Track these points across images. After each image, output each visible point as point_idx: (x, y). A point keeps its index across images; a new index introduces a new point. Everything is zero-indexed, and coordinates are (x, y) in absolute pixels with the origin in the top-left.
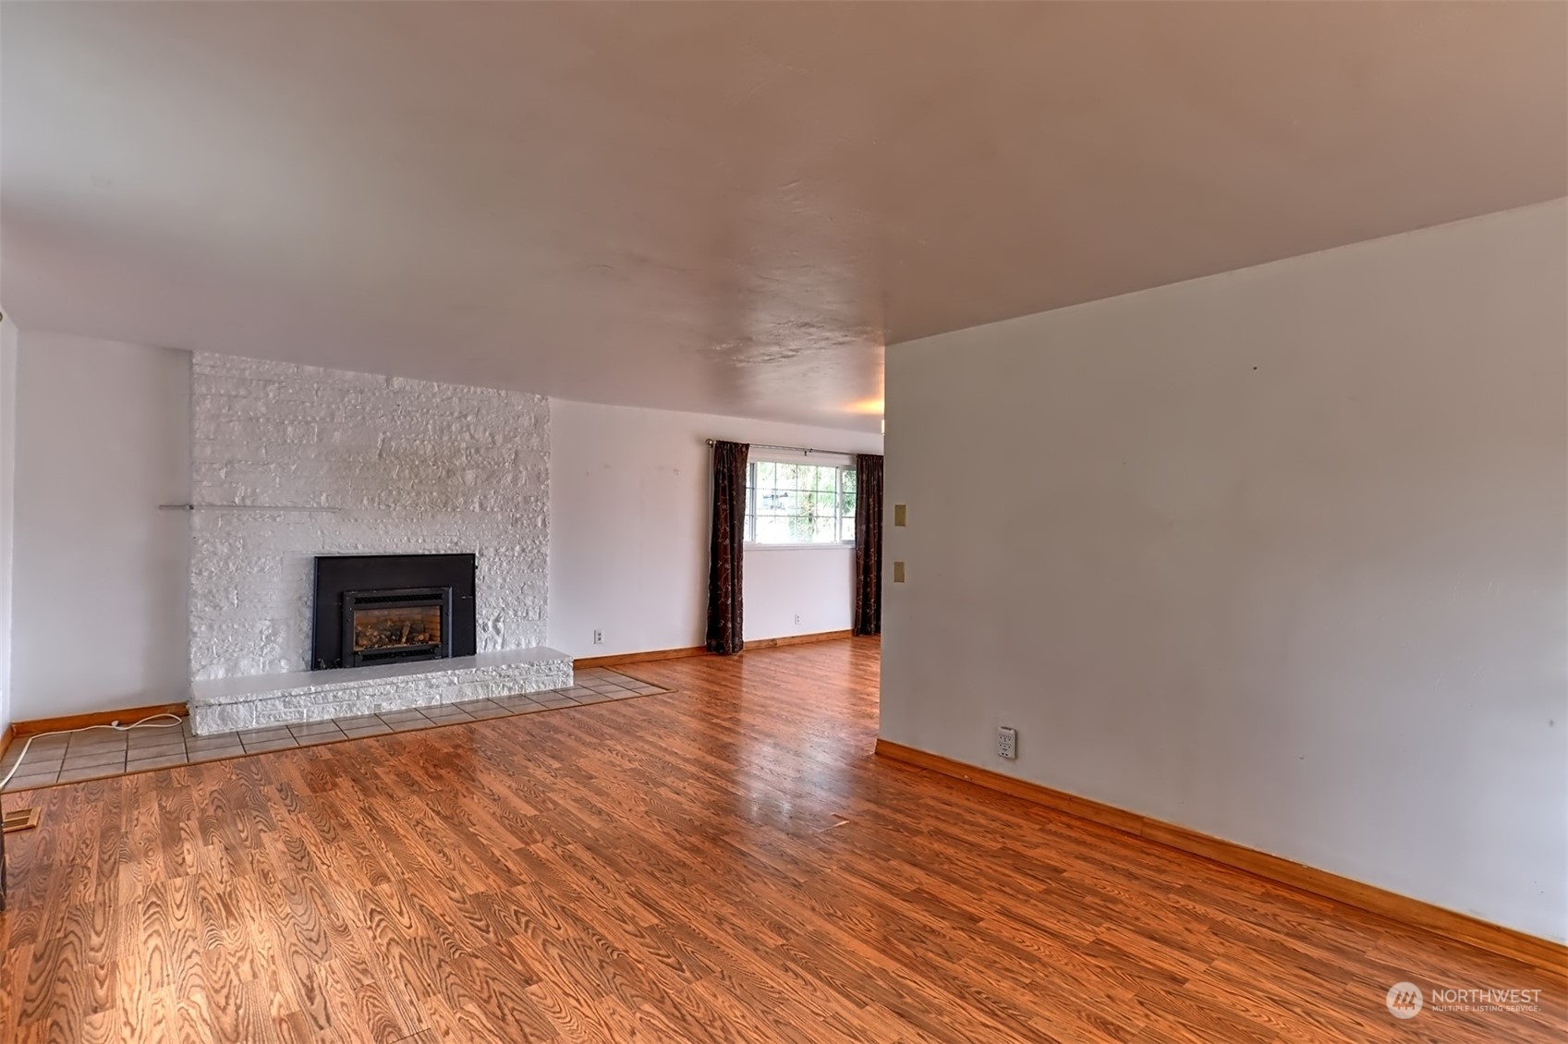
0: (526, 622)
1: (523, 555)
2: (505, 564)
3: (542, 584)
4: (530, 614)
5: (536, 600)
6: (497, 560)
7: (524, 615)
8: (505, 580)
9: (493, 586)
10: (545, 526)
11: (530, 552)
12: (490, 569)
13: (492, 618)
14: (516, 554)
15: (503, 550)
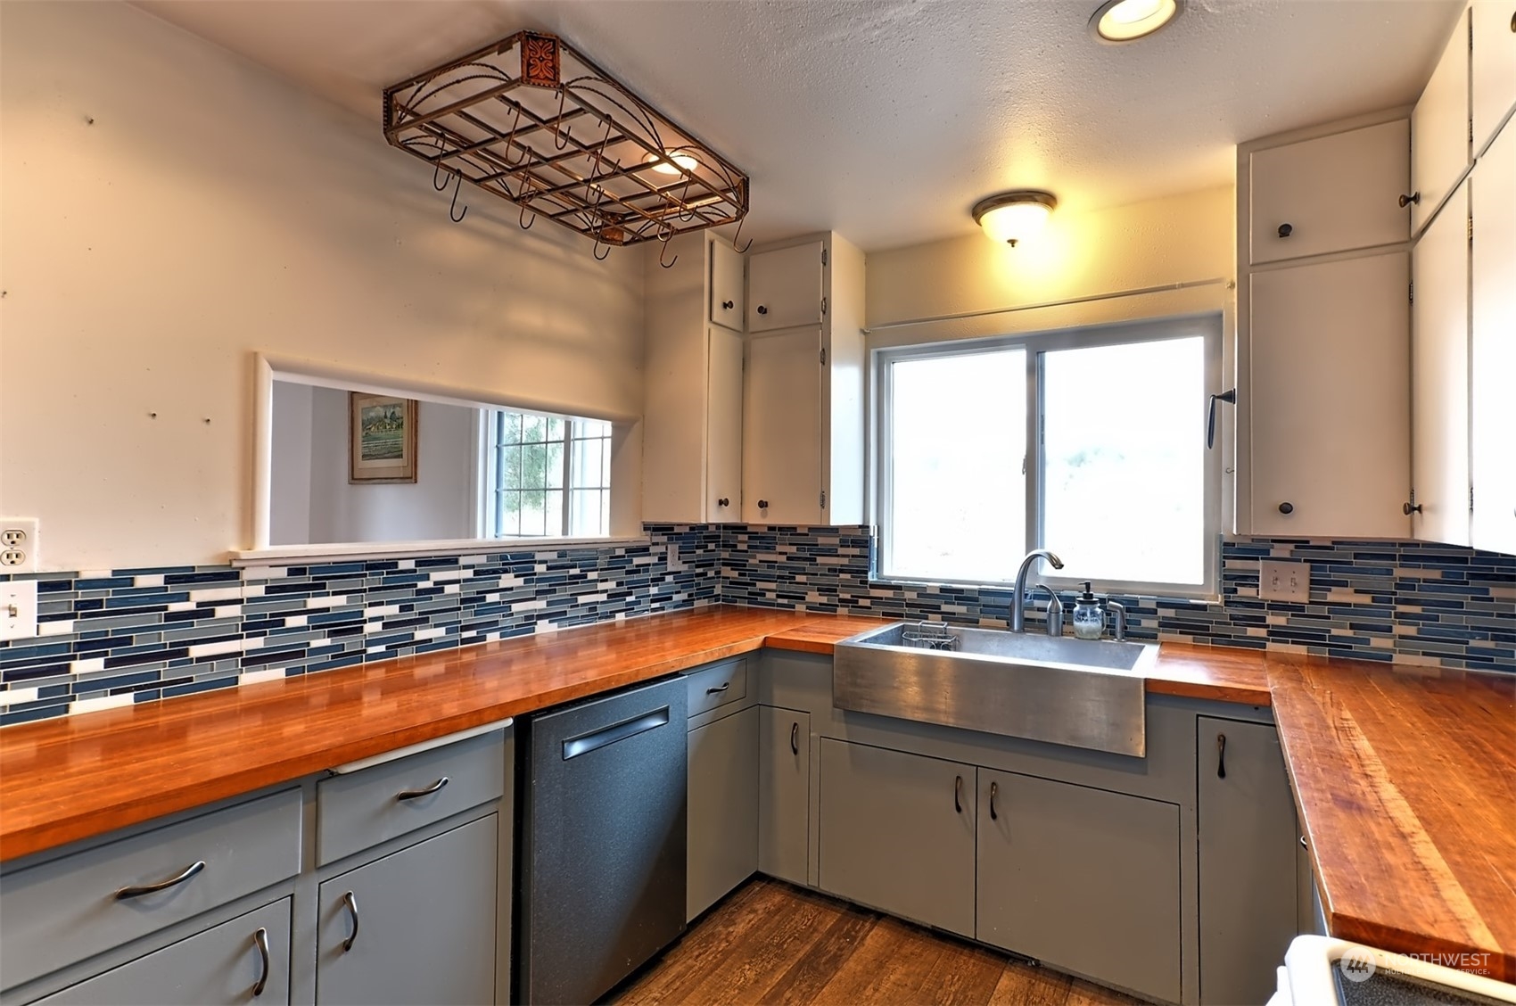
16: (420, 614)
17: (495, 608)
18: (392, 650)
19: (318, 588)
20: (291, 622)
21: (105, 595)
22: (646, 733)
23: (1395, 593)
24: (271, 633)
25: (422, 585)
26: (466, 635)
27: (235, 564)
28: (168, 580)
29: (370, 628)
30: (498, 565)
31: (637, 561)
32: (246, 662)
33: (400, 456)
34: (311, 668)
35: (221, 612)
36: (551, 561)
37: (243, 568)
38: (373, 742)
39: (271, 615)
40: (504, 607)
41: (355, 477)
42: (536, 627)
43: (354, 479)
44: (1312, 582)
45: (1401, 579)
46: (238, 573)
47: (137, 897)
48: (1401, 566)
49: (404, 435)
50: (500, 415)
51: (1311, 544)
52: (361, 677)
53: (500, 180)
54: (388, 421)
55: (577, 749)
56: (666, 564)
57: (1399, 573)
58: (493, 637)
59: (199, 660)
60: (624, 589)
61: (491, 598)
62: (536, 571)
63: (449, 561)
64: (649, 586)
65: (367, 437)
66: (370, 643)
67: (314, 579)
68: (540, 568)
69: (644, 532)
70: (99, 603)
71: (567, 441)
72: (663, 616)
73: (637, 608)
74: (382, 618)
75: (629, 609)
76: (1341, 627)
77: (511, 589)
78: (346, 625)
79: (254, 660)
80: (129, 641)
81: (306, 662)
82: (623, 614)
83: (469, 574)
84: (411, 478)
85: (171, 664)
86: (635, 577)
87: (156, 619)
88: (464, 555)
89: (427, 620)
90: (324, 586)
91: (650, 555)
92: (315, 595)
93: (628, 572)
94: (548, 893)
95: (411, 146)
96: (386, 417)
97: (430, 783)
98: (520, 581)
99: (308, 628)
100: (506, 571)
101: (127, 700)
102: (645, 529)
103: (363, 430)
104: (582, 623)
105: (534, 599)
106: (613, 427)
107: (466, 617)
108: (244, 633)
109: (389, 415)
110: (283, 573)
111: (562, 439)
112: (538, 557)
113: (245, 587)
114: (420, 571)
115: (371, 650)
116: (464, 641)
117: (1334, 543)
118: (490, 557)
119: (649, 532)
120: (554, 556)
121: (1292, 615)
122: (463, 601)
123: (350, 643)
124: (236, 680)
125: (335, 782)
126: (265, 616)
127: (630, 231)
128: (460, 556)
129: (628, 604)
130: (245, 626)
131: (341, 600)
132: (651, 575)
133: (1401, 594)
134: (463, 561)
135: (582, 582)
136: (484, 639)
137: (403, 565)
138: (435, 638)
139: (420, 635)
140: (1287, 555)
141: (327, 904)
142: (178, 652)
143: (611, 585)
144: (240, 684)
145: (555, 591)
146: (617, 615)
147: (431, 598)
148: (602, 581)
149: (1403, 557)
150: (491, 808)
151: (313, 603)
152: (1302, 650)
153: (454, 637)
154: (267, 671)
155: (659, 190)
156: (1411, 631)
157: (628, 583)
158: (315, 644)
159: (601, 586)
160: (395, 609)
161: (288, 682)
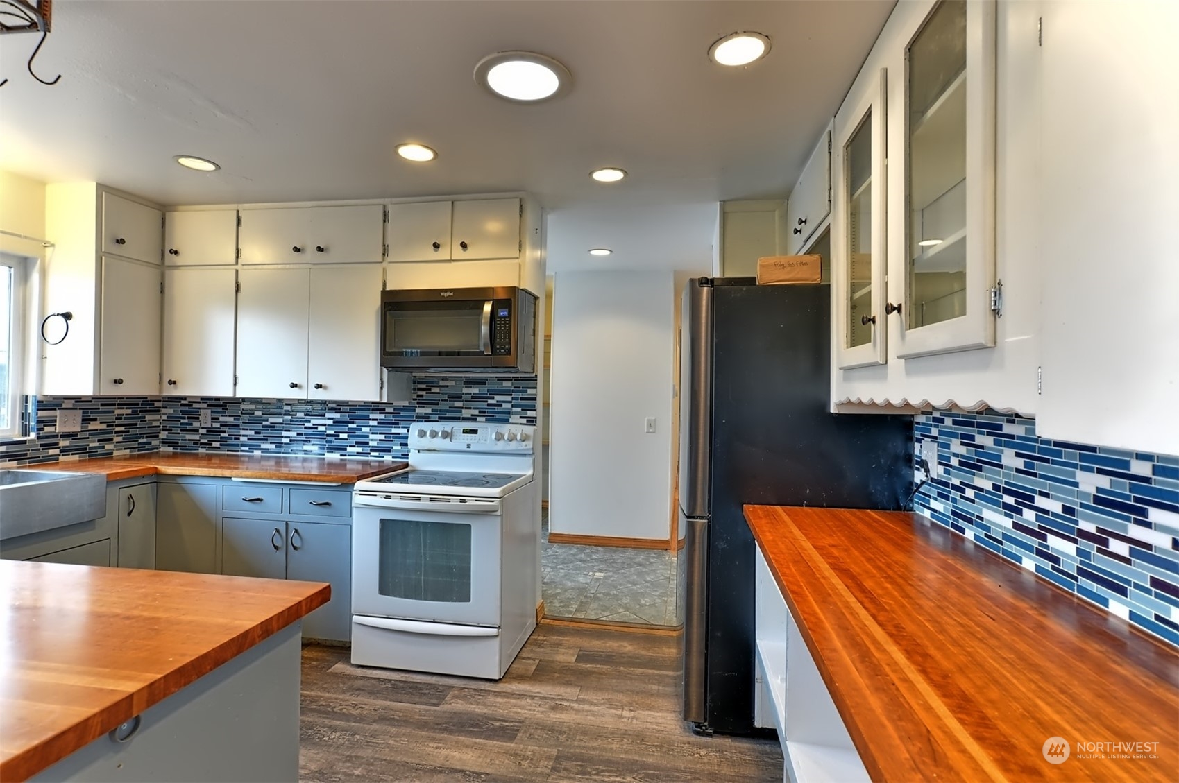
23: (115, 422)
44: (83, 420)
45: (118, 415)
48: (119, 408)
51: (83, 400)
57: (118, 412)
76: (94, 442)
117: (93, 399)
121: (73, 439)
133: (118, 422)
140: (71, 406)
149: (119, 405)
152: (76, 457)
156: (120, 439)
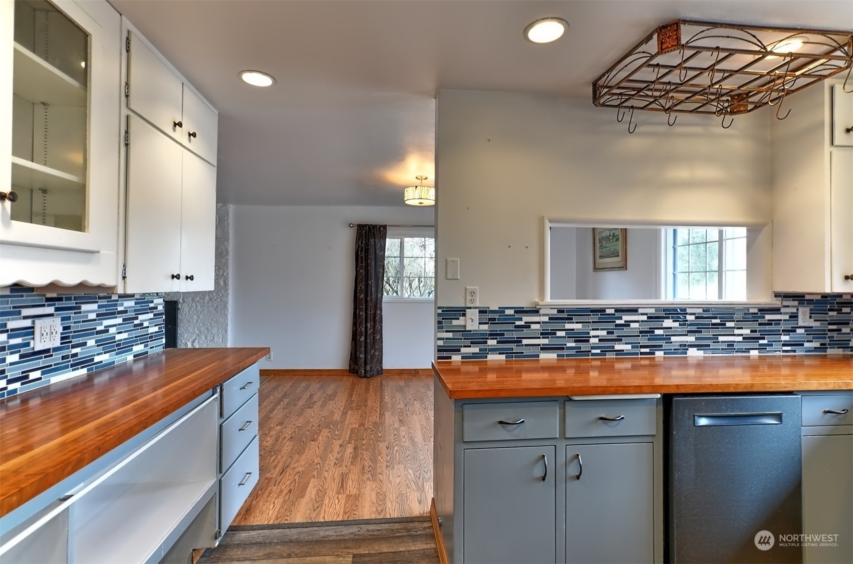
0: (213, 343)
1: (211, 302)
2: (199, 307)
3: (223, 320)
4: (215, 339)
5: (220, 331)
6: (194, 304)
7: (212, 339)
8: (199, 317)
9: (191, 320)
10: (226, 285)
11: (215, 300)
12: (189, 311)
13: (191, 340)
14: (206, 301)
15: (198, 299)
16: (617, 336)
17: (660, 337)
18: (603, 353)
19: (569, 319)
20: (559, 334)
21: (496, 316)
22: (761, 426)
24: (551, 337)
25: (618, 322)
26: (643, 350)
27: (538, 307)
28: (515, 312)
29: (592, 340)
30: (662, 314)
31: (768, 317)
32: (542, 349)
33: (618, 256)
34: (567, 355)
35: (533, 326)
36: (698, 314)
37: (540, 309)
38: (587, 389)
39: (551, 330)
40: (667, 338)
41: (596, 268)
42: (688, 351)
43: (596, 269)
46: (538, 311)
47: (505, 425)
49: (619, 246)
50: (675, 231)
52: (589, 362)
53: (657, 103)
54: (611, 238)
55: (703, 422)
56: (797, 320)
58: (659, 354)
59: (526, 345)
60: (757, 335)
61: (657, 332)
62: (687, 319)
63: (634, 311)
64: (781, 334)
65: (601, 247)
66: (593, 348)
67: (568, 315)
68: (690, 318)
69: (775, 299)
70: (494, 319)
71: (721, 241)
72: (795, 356)
73: (768, 348)
74: (598, 336)
75: (762, 348)
77: (671, 328)
78: (582, 338)
79: (545, 348)
80: (503, 335)
81: (565, 352)
82: (757, 351)
83: (645, 318)
84: (624, 267)
85: (517, 346)
86: (767, 328)
87: (511, 327)
88: (641, 308)
89: (621, 340)
90: (572, 319)
91: (781, 313)
92: (568, 323)
93: (760, 324)
94: (685, 497)
95: (606, 104)
96: (610, 236)
97: (615, 416)
98: (677, 324)
99: (565, 337)
100: (668, 318)
101: (503, 357)
102: (776, 296)
103: (599, 243)
104: (722, 353)
105: (687, 335)
106: (748, 230)
107: (643, 341)
108: (541, 336)
109: (612, 234)
110: (555, 312)
111: (717, 240)
112: (689, 311)
113: (541, 317)
114: (617, 315)
115: (593, 351)
116: (642, 353)
118: (657, 309)
119: (780, 299)
120: (701, 311)
122: (641, 332)
123: (584, 347)
124: (538, 356)
125: (571, 403)
126: (549, 330)
127: (752, 103)
128: (639, 308)
129: (760, 345)
130: (542, 334)
131: (580, 326)
132: (782, 327)
134: (640, 311)
135: (721, 328)
136: (654, 354)
137: (608, 311)
138: (626, 350)
139: (618, 347)
141: (569, 456)
142: (518, 341)
143: (746, 332)
144: (540, 358)
145: (701, 332)
146: (751, 351)
147: (623, 329)
148: (738, 328)
150: (650, 439)
151: (568, 326)
153: (635, 351)
154: (550, 354)
155: (767, 73)
157: (760, 331)
158: (569, 345)
159: (737, 332)
160: (604, 333)
161: (558, 360)
